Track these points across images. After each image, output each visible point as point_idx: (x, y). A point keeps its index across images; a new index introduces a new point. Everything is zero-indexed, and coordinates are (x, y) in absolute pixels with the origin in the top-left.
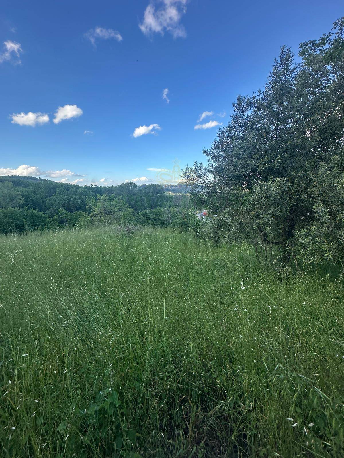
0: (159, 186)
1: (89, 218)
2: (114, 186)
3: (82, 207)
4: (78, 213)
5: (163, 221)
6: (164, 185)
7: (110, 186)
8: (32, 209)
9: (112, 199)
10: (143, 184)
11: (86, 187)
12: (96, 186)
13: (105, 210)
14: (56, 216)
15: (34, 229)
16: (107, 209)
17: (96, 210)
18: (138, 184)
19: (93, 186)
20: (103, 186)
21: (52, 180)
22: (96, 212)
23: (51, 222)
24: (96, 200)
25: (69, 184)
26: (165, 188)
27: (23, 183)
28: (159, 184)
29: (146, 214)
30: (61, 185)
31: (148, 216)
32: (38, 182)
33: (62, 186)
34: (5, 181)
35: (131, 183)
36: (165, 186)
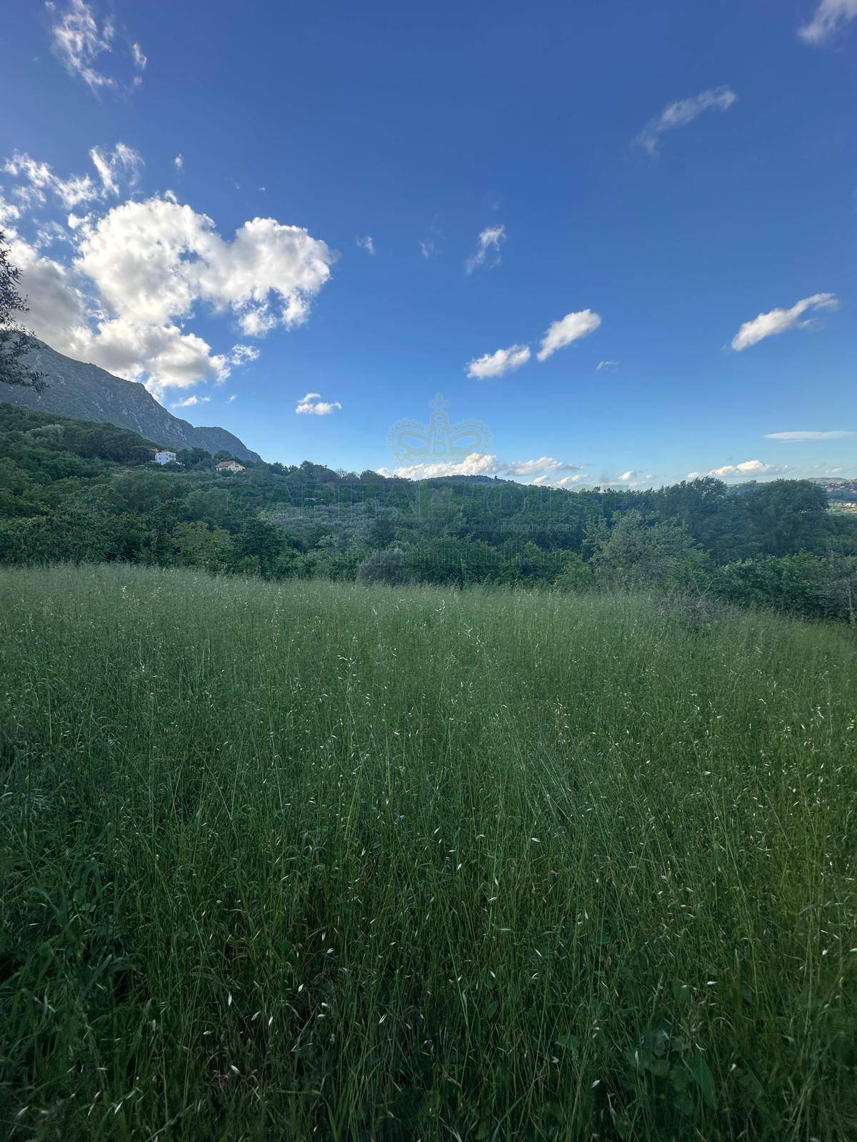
0: (804, 484)
1: (585, 568)
2: (656, 488)
3: (571, 541)
4: (562, 553)
5: (817, 597)
6: (829, 482)
7: (644, 490)
8: (479, 540)
9: (651, 523)
10: (748, 480)
11: (585, 495)
12: (609, 490)
13: (627, 552)
14: (517, 558)
15: (479, 581)
16: (633, 548)
17: (607, 549)
18: (729, 482)
19: (601, 491)
20: (625, 491)
21: (517, 480)
22: (606, 554)
23: (507, 568)
24: (610, 525)
25: (549, 487)
26: (830, 490)
27: (468, 489)
28: (806, 478)
29: (750, 569)
30: (533, 489)
31: (757, 576)
32: (493, 486)
33: (533, 492)
34: (441, 486)
35: (709, 481)
36: (831, 486)
